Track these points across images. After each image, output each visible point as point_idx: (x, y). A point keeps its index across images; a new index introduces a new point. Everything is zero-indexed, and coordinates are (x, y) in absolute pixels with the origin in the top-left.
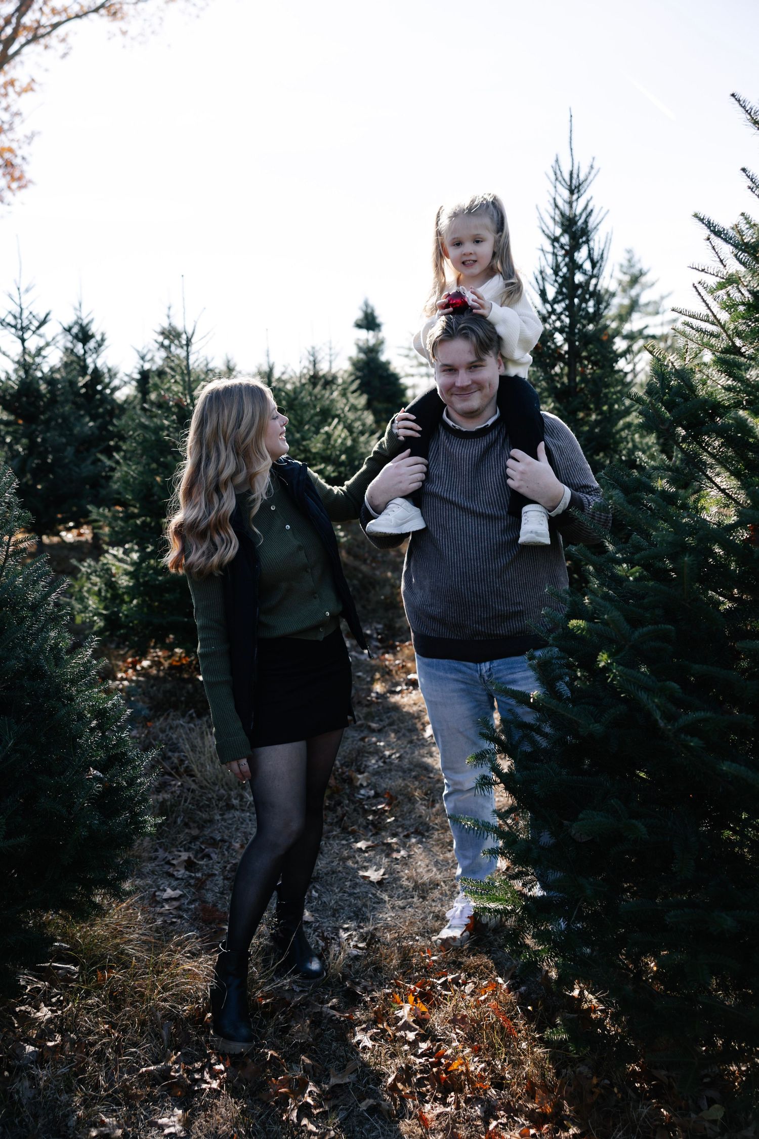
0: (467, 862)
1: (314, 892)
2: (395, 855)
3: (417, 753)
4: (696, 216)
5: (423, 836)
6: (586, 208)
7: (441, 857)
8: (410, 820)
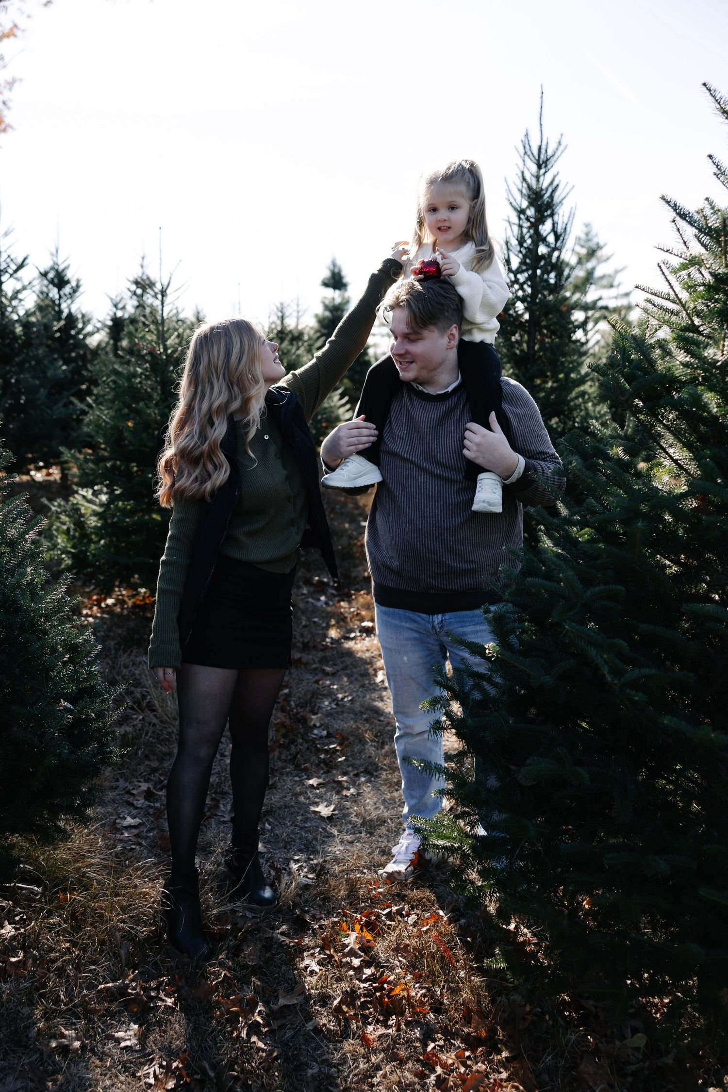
0: (414, 802)
1: (267, 825)
2: (345, 793)
3: (368, 697)
4: (663, 198)
5: (372, 775)
7: (389, 796)
8: (360, 760)
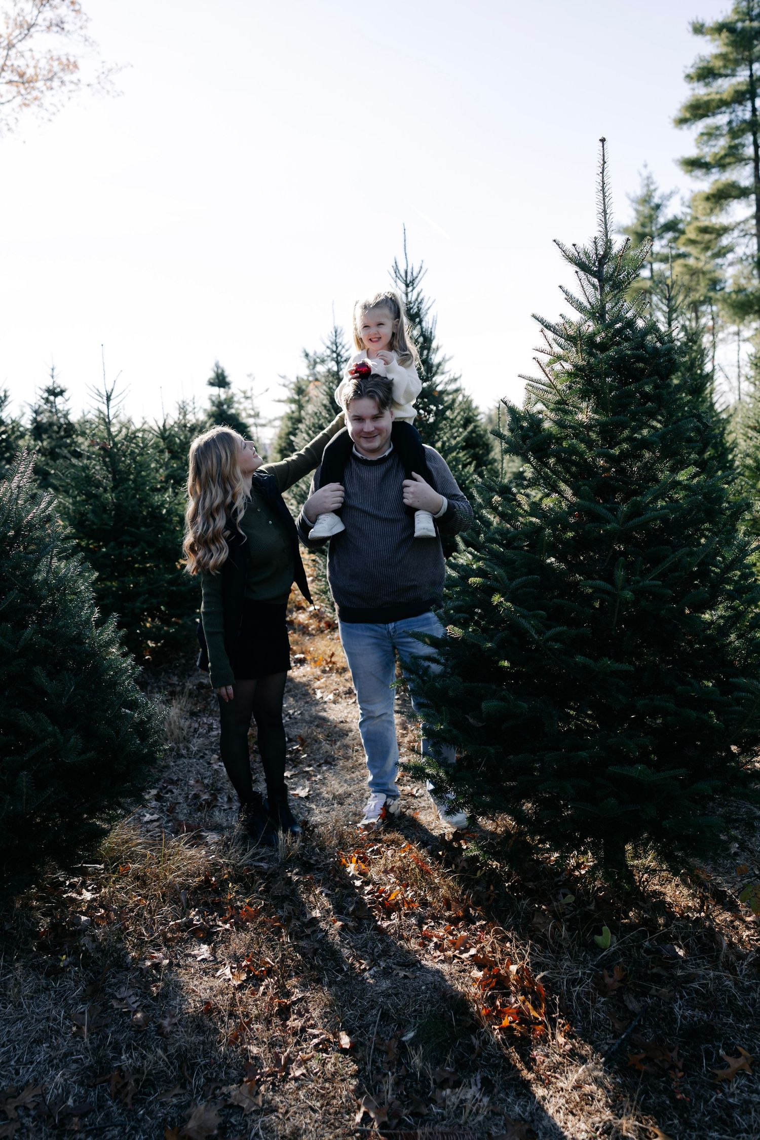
0: (376, 771)
2: (313, 779)
3: (313, 709)
4: (534, 316)
5: (331, 764)
6: (417, 299)
7: (348, 777)
8: (319, 755)
